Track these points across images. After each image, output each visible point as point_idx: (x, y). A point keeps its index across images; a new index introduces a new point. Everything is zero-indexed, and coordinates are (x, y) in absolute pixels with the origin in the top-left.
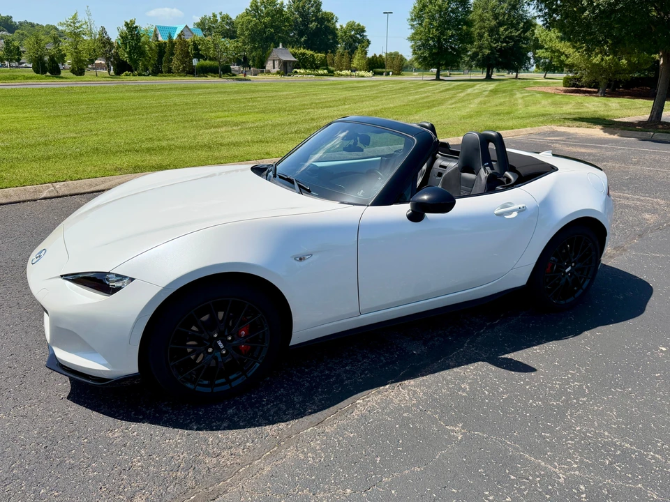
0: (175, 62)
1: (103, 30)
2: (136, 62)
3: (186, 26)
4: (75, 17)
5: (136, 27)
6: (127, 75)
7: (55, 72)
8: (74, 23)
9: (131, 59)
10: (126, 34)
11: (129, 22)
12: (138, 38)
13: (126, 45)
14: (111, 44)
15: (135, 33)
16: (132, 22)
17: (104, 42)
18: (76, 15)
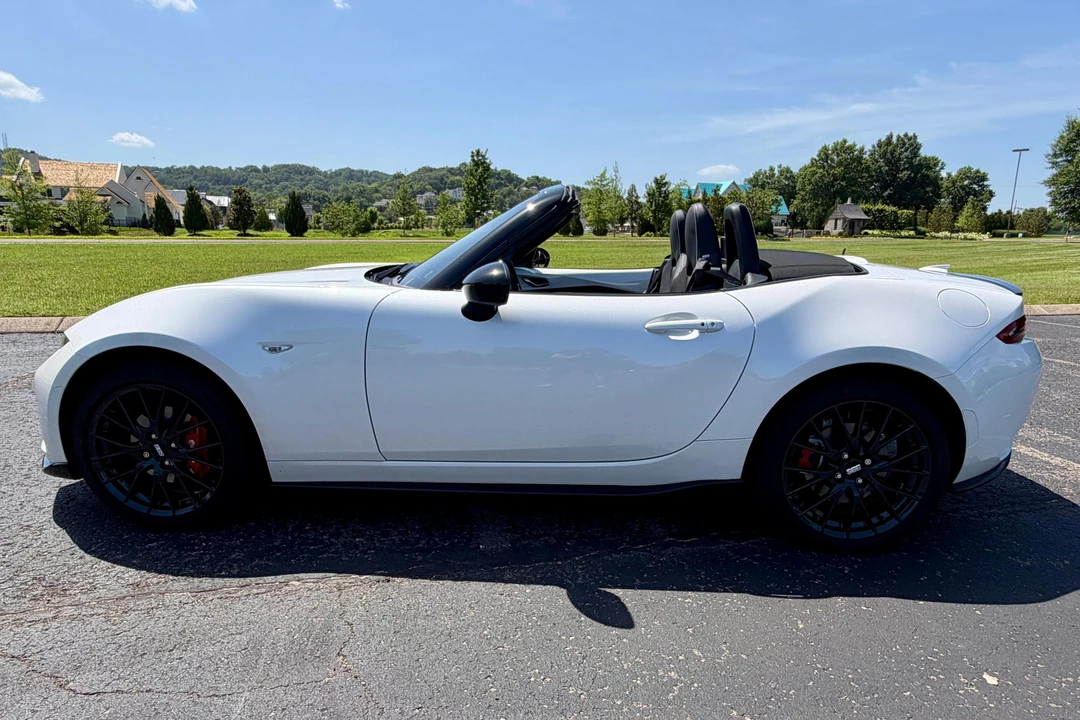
1: (633, 188)
2: (660, 221)
3: (734, 183)
4: (603, 175)
5: (666, 183)
6: (648, 235)
7: (578, 231)
8: (602, 181)
9: (655, 218)
10: (654, 191)
11: (659, 178)
12: (667, 195)
13: (651, 203)
14: (638, 203)
15: (663, 189)
16: (663, 178)
17: (633, 201)
18: (604, 172)
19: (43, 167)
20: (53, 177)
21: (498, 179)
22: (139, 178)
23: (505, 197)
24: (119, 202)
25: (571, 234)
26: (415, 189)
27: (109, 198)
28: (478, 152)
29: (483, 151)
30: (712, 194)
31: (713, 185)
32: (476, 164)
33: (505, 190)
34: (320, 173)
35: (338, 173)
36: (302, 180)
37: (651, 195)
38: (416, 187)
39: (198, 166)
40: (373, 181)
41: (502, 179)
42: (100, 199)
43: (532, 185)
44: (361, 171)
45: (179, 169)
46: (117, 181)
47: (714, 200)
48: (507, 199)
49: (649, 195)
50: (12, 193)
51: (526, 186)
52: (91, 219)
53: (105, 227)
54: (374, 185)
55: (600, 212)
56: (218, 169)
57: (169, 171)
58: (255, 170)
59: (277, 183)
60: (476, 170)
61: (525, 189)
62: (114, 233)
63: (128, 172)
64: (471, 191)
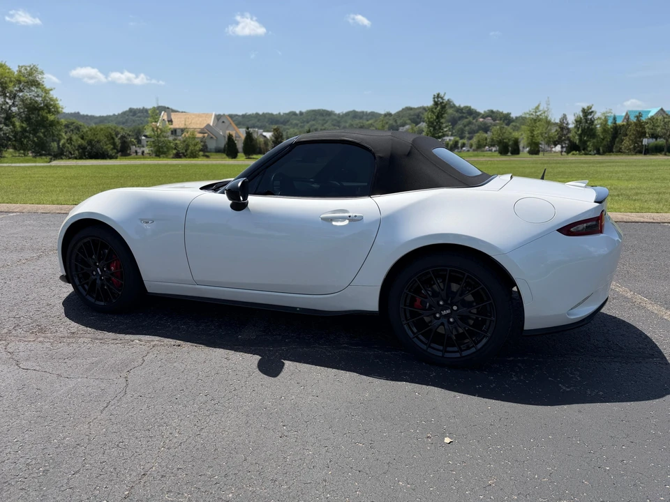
0: (627, 143)
1: (565, 117)
2: (585, 142)
3: (662, 109)
4: (537, 108)
5: (592, 112)
6: (573, 154)
7: (516, 151)
8: (536, 112)
9: (580, 140)
10: (581, 118)
11: (586, 108)
12: (592, 122)
13: (578, 128)
14: (568, 129)
15: (590, 117)
16: (589, 108)
17: (562, 127)
18: (539, 105)
19: (173, 116)
20: (178, 123)
21: (461, 113)
22: (223, 122)
23: (465, 126)
24: (212, 138)
25: (509, 154)
26: (399, 123)
27: (206, 135)
28: (438, 95)
29: (442, 94)
30: (635, 120)
31: (635, 112)
32: (436, 104)
33: (465, 121)
34: (335, 115)
35: (347, 114)
36: (324, 120)
37: (578, 122)
38: (399, 122)
39: (261, 113)
40: (371, 119)
41: (464, 113)
42: (201, 135)
43: (487, 116)
44: (363, 112)
45: (250, 115)
46: (211, 124)
47: (636, 124)
48: (467, 128)
49: (576, 121)
50: (153, 133)
51: (483, 117)
52: (191, 148)
53: (201, 153)
54: (370, 122)
55: (533, 136)
56: (272, 114)
57: (244, 116)
58: (294, 114)
59: (308, 122)
60: (436, 109)
61: (481, 120)
62: (208, 157)
63: (218, 117)
64: (430, 124)
